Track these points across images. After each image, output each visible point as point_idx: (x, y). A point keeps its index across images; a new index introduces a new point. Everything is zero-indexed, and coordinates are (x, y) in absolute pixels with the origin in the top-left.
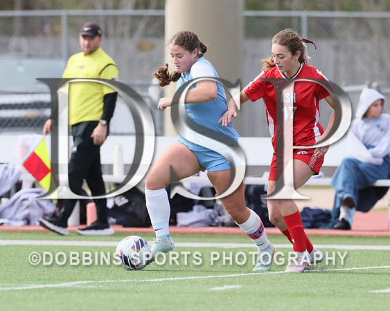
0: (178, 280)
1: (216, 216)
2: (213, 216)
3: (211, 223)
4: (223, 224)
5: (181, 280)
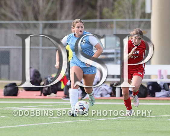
2: (168, 94)
3: (168, 96)
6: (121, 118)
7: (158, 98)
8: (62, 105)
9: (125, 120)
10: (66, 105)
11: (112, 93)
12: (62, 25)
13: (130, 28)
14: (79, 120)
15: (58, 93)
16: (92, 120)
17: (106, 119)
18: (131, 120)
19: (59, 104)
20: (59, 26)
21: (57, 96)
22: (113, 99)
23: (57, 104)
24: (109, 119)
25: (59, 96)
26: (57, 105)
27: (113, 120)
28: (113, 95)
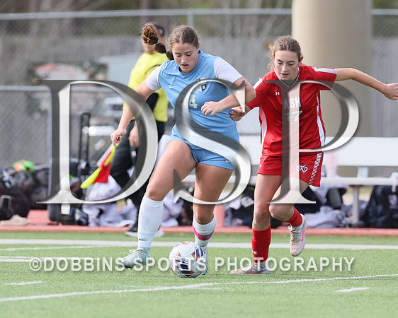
0: (305, 282)
1: (343, 218)
2: (340, 217)
3: (338, 224)
4: (351, 226)
5: (308, 282)
6: (209, 286)
7: (311, 231)
8: (42, 248)
9: (218, 292)
10: (54, 248)
11: (184, 215)
12: (44, 26)
13: (233, 34)
14: (90, 291)
15: (33, 214)
16: (126, 290)
17: (166, 288)
18: (235, 292)
19: (33, 246)
20: (34, 28)
21: (27, 225)
22: (185, 233)
23: (28, 245)
24: (174, 287)
25: (34, 225)
26: (28, 248)
27: (185, 290)
28: (184, 220)
